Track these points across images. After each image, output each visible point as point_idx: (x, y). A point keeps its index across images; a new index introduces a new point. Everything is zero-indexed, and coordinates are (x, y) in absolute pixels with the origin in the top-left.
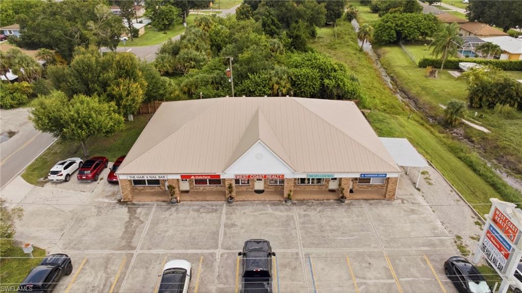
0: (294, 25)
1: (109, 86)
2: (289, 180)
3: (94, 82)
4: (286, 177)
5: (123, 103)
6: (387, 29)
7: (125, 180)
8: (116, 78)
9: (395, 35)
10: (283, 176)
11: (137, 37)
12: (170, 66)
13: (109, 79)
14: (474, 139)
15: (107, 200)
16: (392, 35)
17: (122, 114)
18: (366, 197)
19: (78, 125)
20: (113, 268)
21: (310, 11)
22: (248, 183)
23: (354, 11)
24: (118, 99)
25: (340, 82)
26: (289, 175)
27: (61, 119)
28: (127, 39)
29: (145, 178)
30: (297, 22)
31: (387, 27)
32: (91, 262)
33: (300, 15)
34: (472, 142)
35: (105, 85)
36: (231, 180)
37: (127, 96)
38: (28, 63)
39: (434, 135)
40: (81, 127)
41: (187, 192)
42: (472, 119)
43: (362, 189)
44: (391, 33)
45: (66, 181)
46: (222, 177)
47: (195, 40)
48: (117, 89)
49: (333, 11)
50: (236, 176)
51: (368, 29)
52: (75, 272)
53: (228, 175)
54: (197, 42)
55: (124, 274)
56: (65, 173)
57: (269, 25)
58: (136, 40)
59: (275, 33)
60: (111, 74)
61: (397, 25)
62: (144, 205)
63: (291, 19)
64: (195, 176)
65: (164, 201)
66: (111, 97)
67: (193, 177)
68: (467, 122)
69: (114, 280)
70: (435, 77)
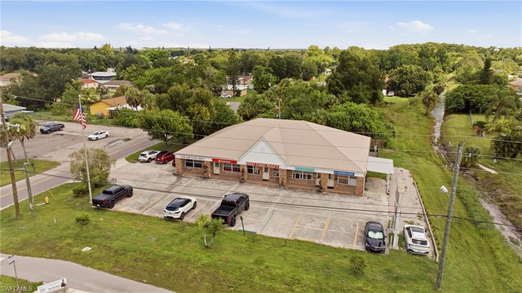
0: (355, 86)
1: (188, 107)
2: (283, 170)
3: (179, 105)
4: (280, 168)
5: (194, 118)
6: (455, 98)
7: (179, 159)
8: (194, 103)
9: (463, 103)
10: (278, 166)
11: (239, 96)
12: (249, 112)
13: (189, 103)
14: (478, 178)
15: (167, 173)
16: (461, 103)
17: (193, 125)
18: (341, 192)
19: (161, 125)
20: (154, 198)
21: (370, 76)
22: (259, 173)
23: (441, 85)
24: (191, 115)
25: (367, 125)
26: (282, 166)
27: (153, 120)
28: (230, 96)
29: (193, 159)
30: (358, 84)
31: (455, 96)
32: (144, 195)
33: (360, 79)
34: (477, 180)
35: (186, 106)
36: (244, 166)
37: (198, 114)
38: (151, 100)
39: (444, 172)
40: (163, 127)
41: (218, 175)
42: (489, 165)
43: (341, 188)
44: (459, 102)
45: (148, 162)
46: (238, 163)
47: (271, 94)
48: (192, 109)
49: (415, 84)
50: (247, 163)
51: (431, 95)
52: (133, 197)
53: (243, 162)
54: (273, 96)
55: (159, 201)
56: (149, 156)
57: (333, 86)
58: (236, 98)
59: (339, 92)
60: (191, 100)
61: (466, 95)
62: (187, 177)
63: (353, 81)
64: (221, 160)
65: (200, 177)
66: (187, 114)
67: (219, 161)
68: (481, 166)
69: (152, 203)
70: (482, 136)
